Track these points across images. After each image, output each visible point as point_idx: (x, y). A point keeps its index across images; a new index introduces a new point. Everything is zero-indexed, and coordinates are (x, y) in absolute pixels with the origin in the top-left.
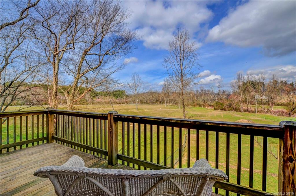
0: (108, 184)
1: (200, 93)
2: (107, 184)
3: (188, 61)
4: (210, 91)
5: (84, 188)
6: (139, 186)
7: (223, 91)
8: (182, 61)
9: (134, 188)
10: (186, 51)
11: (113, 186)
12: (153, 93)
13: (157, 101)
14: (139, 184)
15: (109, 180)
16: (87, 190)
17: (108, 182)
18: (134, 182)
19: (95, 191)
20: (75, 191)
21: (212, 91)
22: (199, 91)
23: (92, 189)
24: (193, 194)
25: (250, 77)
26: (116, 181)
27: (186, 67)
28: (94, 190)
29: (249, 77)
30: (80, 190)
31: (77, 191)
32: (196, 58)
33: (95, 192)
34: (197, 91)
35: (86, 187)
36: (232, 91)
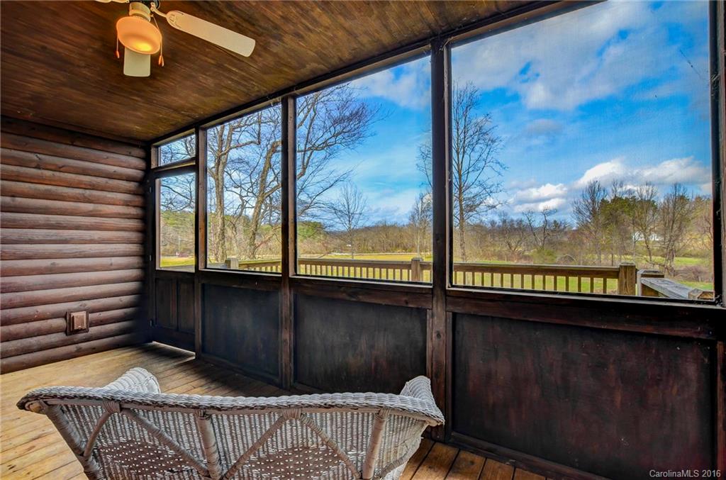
0: (172, 427)
1: (499, 226)
2: (170, 428)
3: (475, 156)
4: (524, 223)
5: (123, 436)
6: (238, 432)
7: (555, 222)
8: (461, 156)
9: (229, 437)
10: (471, 132)
11: (183, 431)
12: (388, 227)
13: (398, 246)
14: (238, 428)
15: (173, 417)
16: (130, 439)
17: (171, 423)
18: (226, 423)
19: (147, 441)
20: (106, 442)
21: (527, 222)
22: (498, 224)
23: (140, 438)
24: (362, 451)
25: (619, 190)
26: (189, 420)
27: (470, 170)
28: (145, 440)
29: (616, 191)
30: (117, 439)
31: (110, 442)
32: (492, 150)
33: (147, 444)
34: (493, 223)
35: (129, 434)
36: (577, 223)
